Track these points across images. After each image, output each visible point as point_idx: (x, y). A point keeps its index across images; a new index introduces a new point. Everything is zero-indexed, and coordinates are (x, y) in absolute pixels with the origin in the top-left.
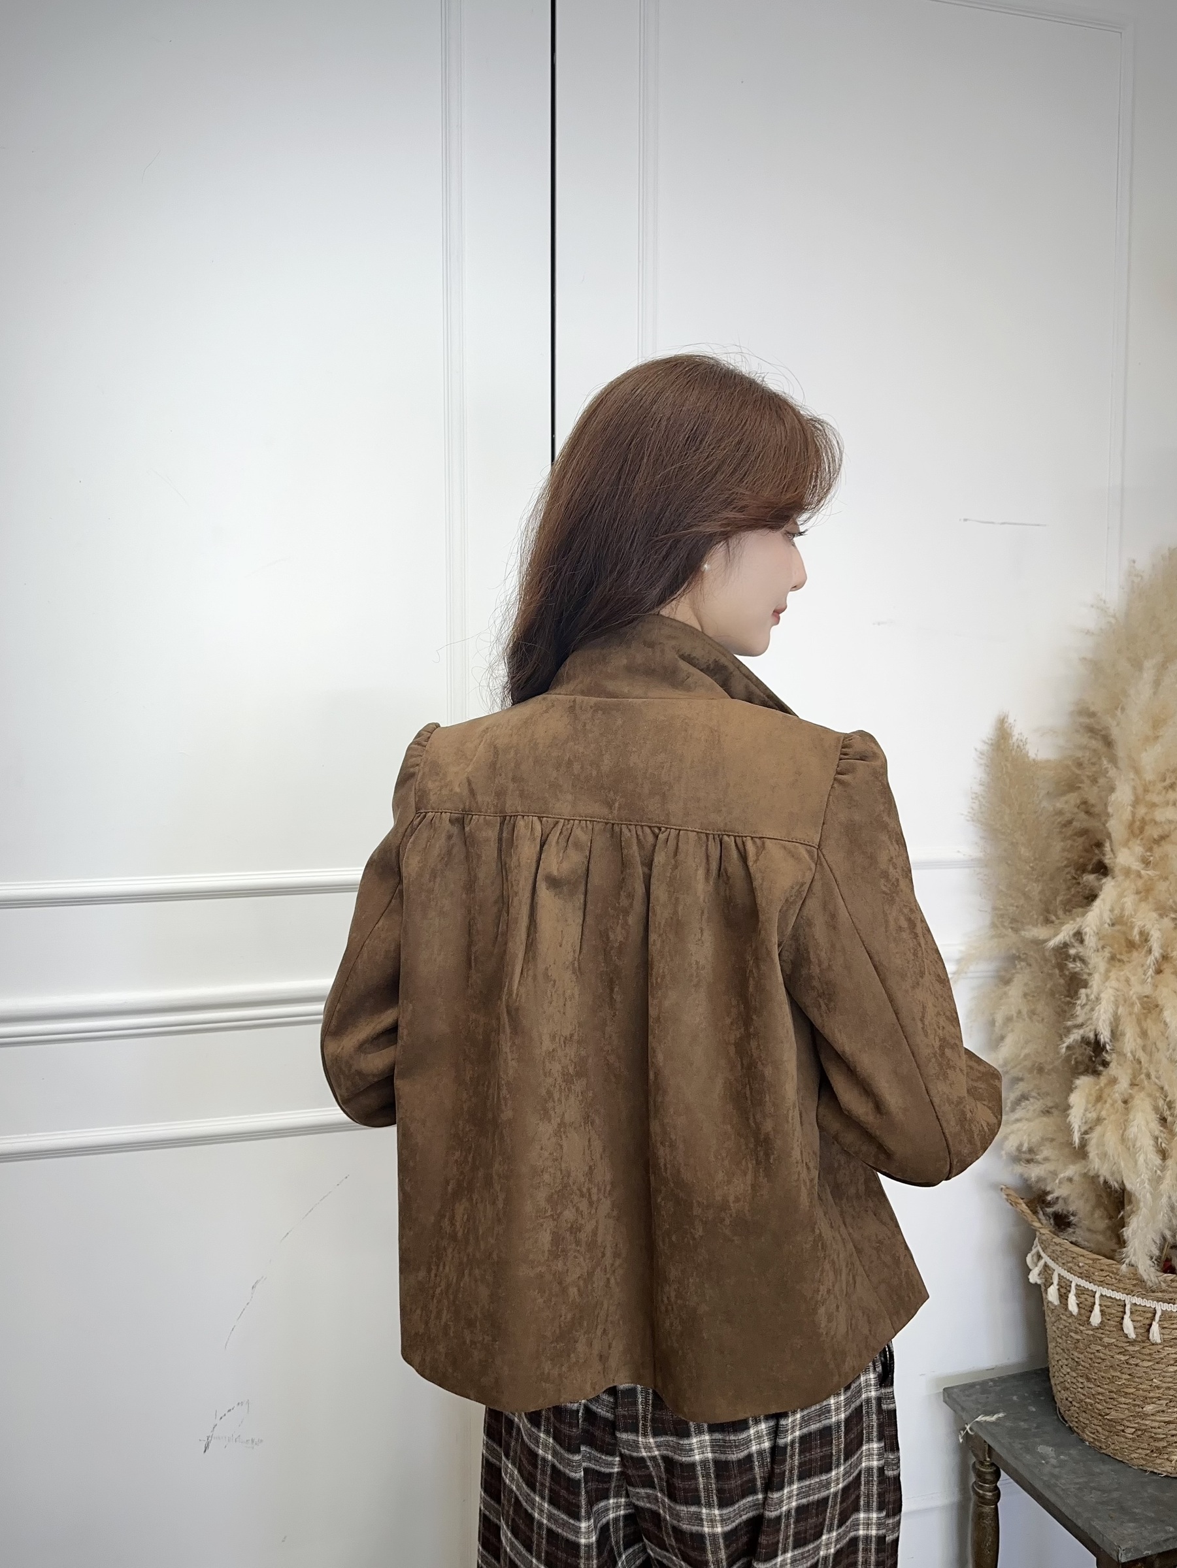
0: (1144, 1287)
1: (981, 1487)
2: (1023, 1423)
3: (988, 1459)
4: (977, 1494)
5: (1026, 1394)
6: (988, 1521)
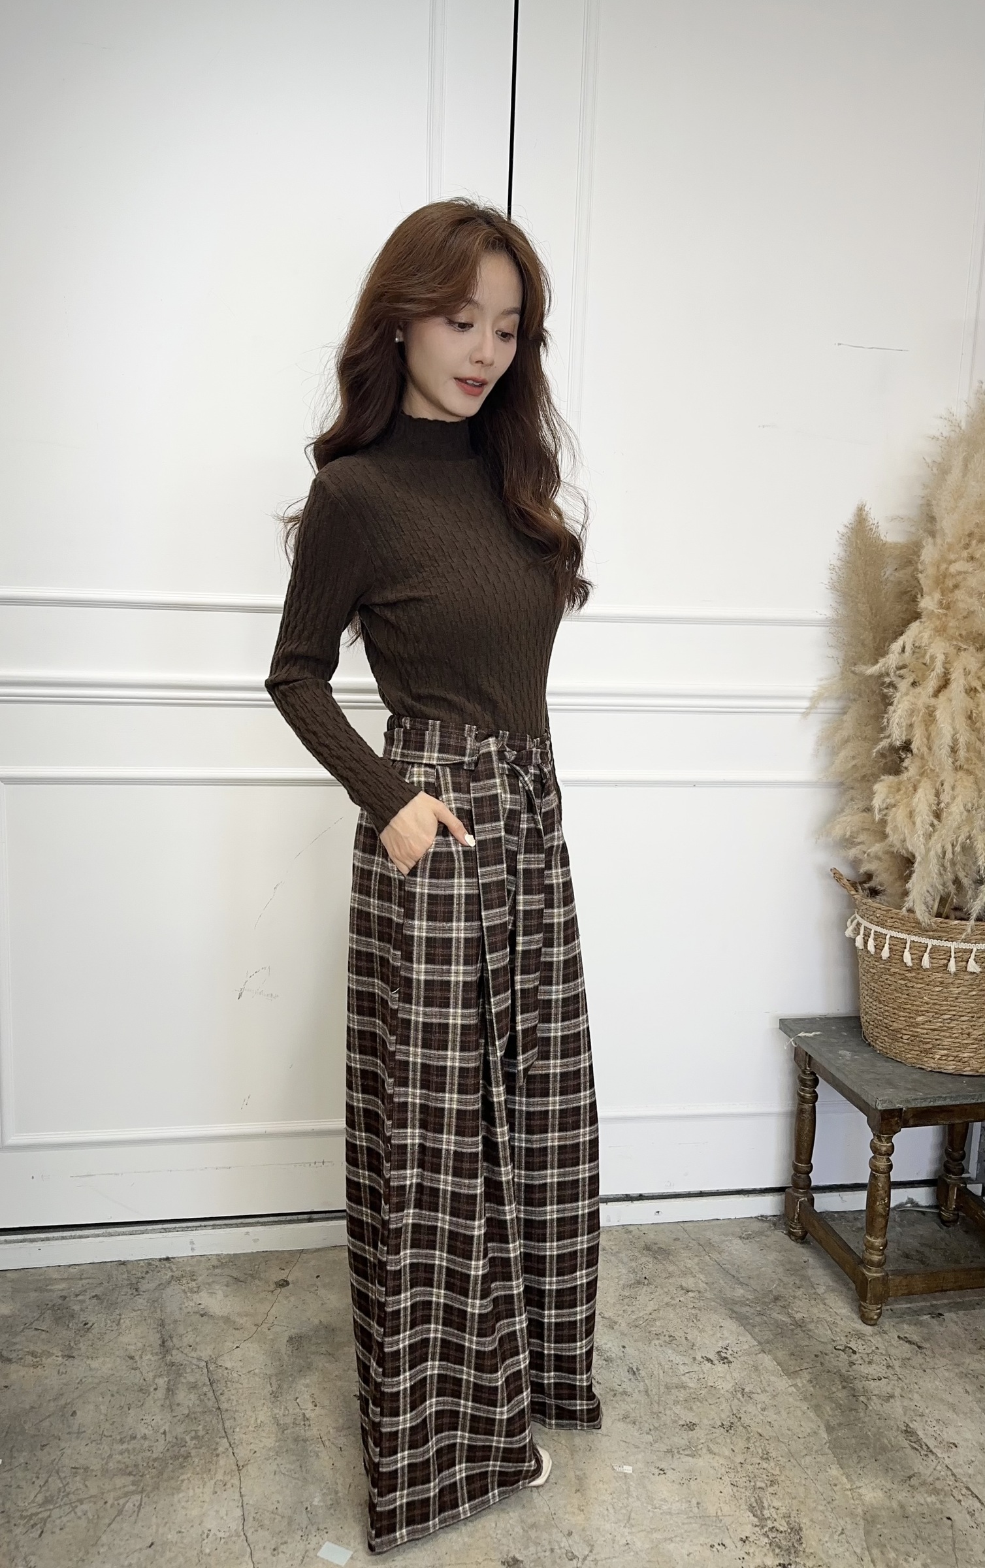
0: (920, 929)
1: (805, 1092)
2: (833, 1040)
3: (809, 1068)
4: (802, 1097)
5: (843, 1027)
6: (806, 1115)
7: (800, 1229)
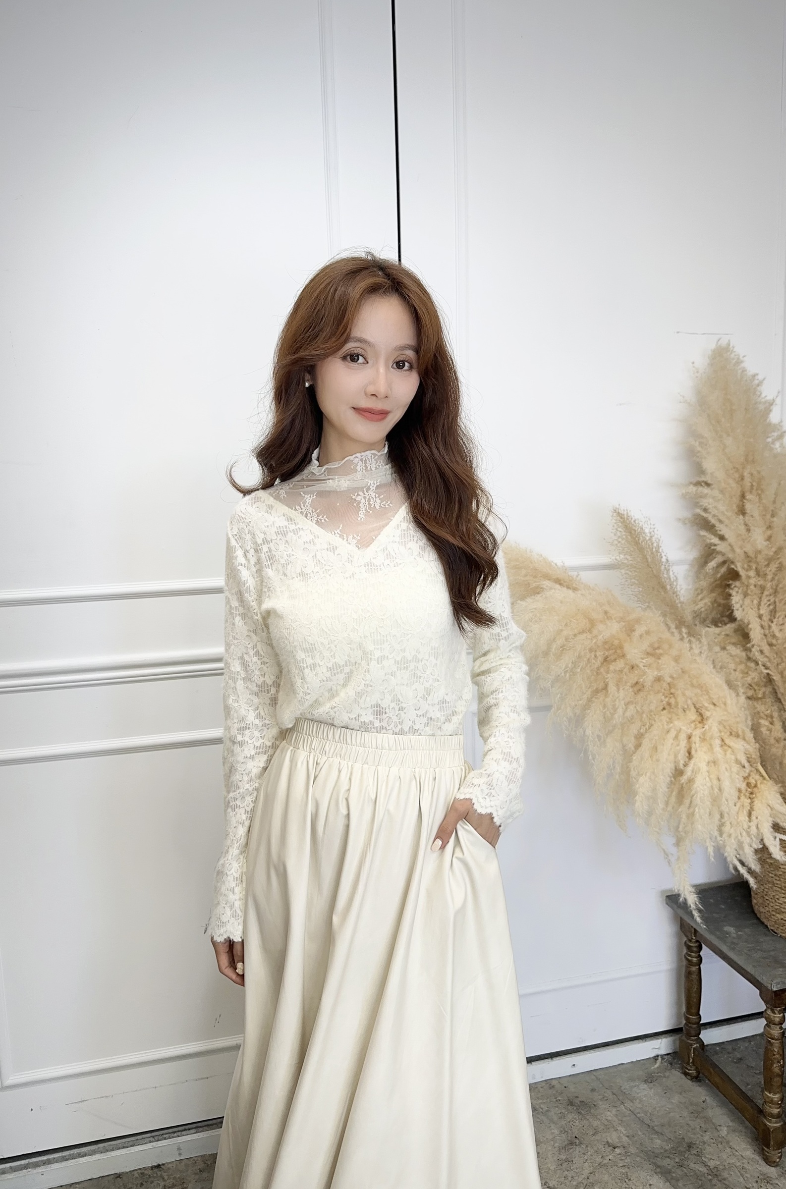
1: (690, 956)
2: (715, 915)
3: (694, 938)
4: (688, 960)
5: (719, 899)
6: (694, 977)
7: (695, 1070)
